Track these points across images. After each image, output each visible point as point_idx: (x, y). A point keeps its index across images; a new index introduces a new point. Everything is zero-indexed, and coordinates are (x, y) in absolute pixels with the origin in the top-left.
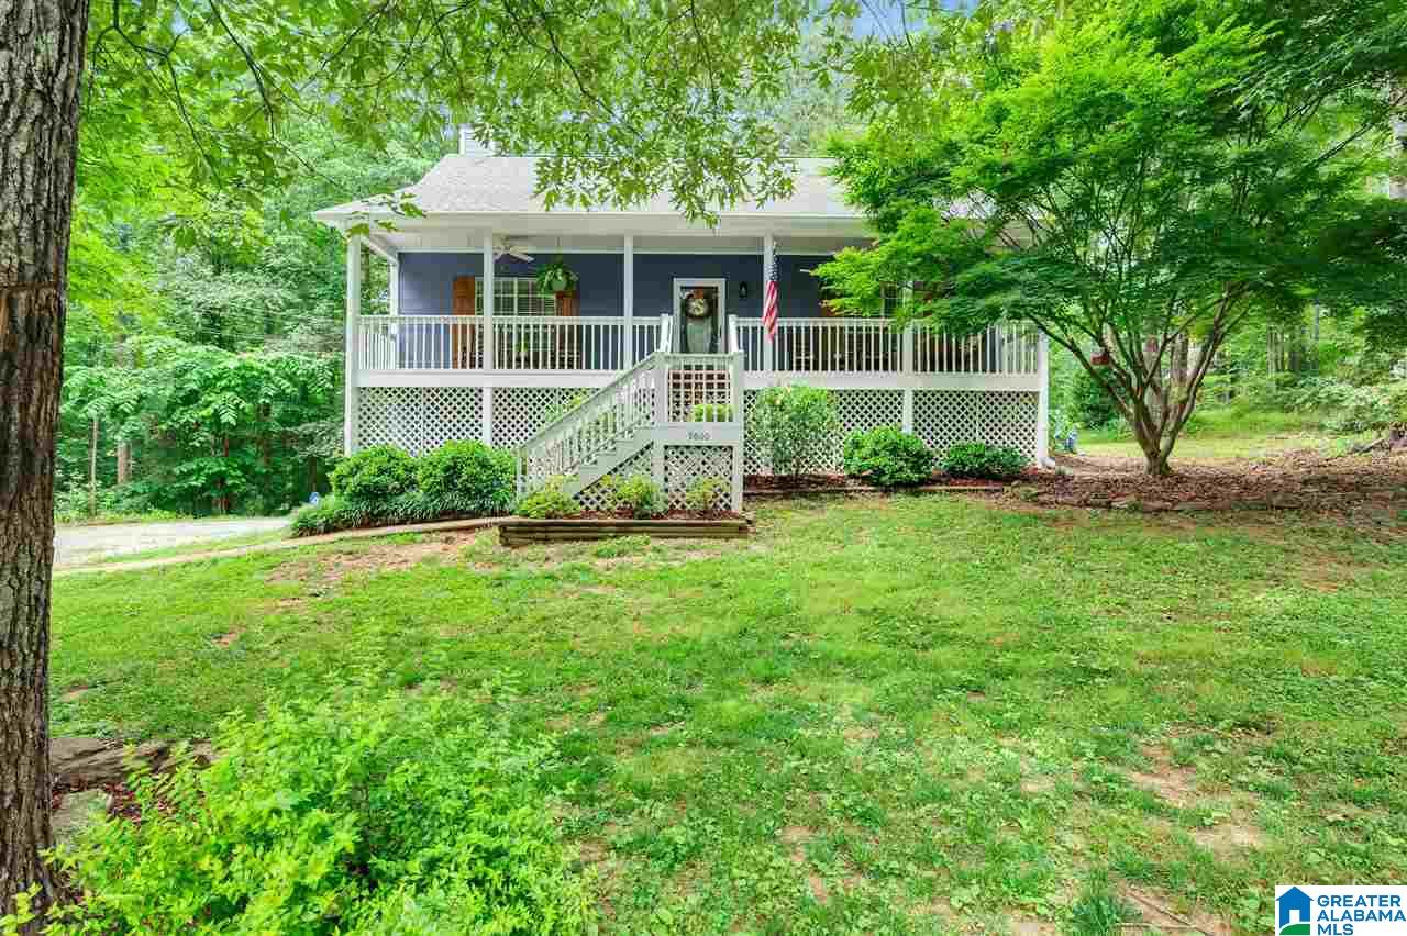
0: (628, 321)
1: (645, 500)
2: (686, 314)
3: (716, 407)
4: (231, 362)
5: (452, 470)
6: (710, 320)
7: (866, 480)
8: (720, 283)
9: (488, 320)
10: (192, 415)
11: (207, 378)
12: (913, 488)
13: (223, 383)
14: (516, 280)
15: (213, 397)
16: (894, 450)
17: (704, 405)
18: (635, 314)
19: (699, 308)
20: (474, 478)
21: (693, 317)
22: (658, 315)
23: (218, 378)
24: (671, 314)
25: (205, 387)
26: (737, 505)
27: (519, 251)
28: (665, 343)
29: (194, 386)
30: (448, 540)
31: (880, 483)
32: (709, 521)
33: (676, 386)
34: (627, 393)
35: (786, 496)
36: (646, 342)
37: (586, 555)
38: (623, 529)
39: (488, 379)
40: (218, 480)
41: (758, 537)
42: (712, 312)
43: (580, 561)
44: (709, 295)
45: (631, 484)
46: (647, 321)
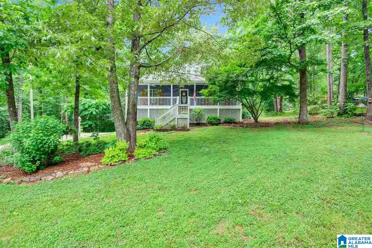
0: (172, 97)
1: (174, 126)
2: (182, 96)
3: (185, 112)
4: (94, 102)
5: (144, 122)
6: (186, 97)
7: (209, 123)
8: (188, 90)
9: (149, 97)
10: (86, 113)
11: (89, 106)
12: (217, 125)
13: (93, 106)
14: (152, 90)
15: (90, 109)
16: (214, 118)
17: (183, 112)
18: (173, 96)
19: (184, 94)
20: (148, 123)
21: (183, 96)
22: (177, 96)
23: (92, 105)
24: (179, 96)
25: (89, 107)
26: (188, 127)
27: (153, 85)
28: (178, 101)
29: (87, 107)
30: (145, 132)
31: (211, 124)
32: (184, 129)
33: (179, 108)
34: (172, 110)
35: (197, 126)
36: (175, 101)
37: (166, 133)
38: (171, 130)
39: (149, 107)
40: (90, 126)
41: (191, 131)
42: (186, 95)
43: (166, 134)
44: (186, 92)
45: (172, 124)
46: (175, 97)
